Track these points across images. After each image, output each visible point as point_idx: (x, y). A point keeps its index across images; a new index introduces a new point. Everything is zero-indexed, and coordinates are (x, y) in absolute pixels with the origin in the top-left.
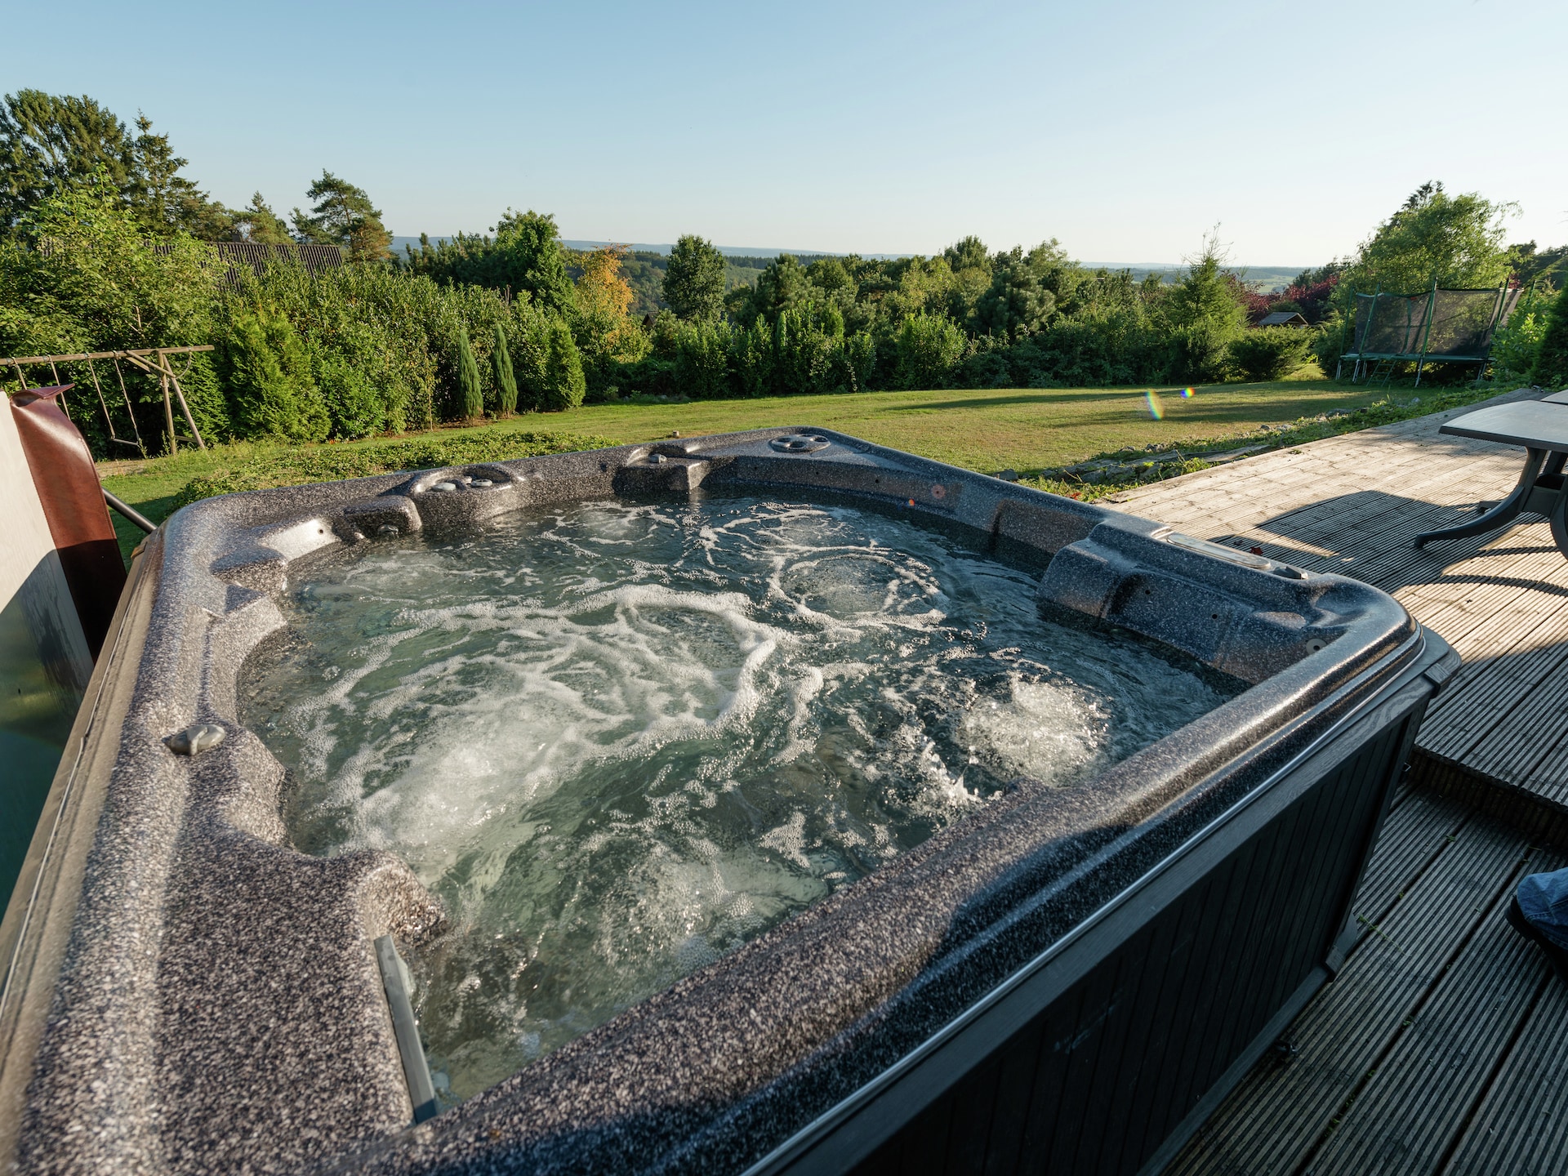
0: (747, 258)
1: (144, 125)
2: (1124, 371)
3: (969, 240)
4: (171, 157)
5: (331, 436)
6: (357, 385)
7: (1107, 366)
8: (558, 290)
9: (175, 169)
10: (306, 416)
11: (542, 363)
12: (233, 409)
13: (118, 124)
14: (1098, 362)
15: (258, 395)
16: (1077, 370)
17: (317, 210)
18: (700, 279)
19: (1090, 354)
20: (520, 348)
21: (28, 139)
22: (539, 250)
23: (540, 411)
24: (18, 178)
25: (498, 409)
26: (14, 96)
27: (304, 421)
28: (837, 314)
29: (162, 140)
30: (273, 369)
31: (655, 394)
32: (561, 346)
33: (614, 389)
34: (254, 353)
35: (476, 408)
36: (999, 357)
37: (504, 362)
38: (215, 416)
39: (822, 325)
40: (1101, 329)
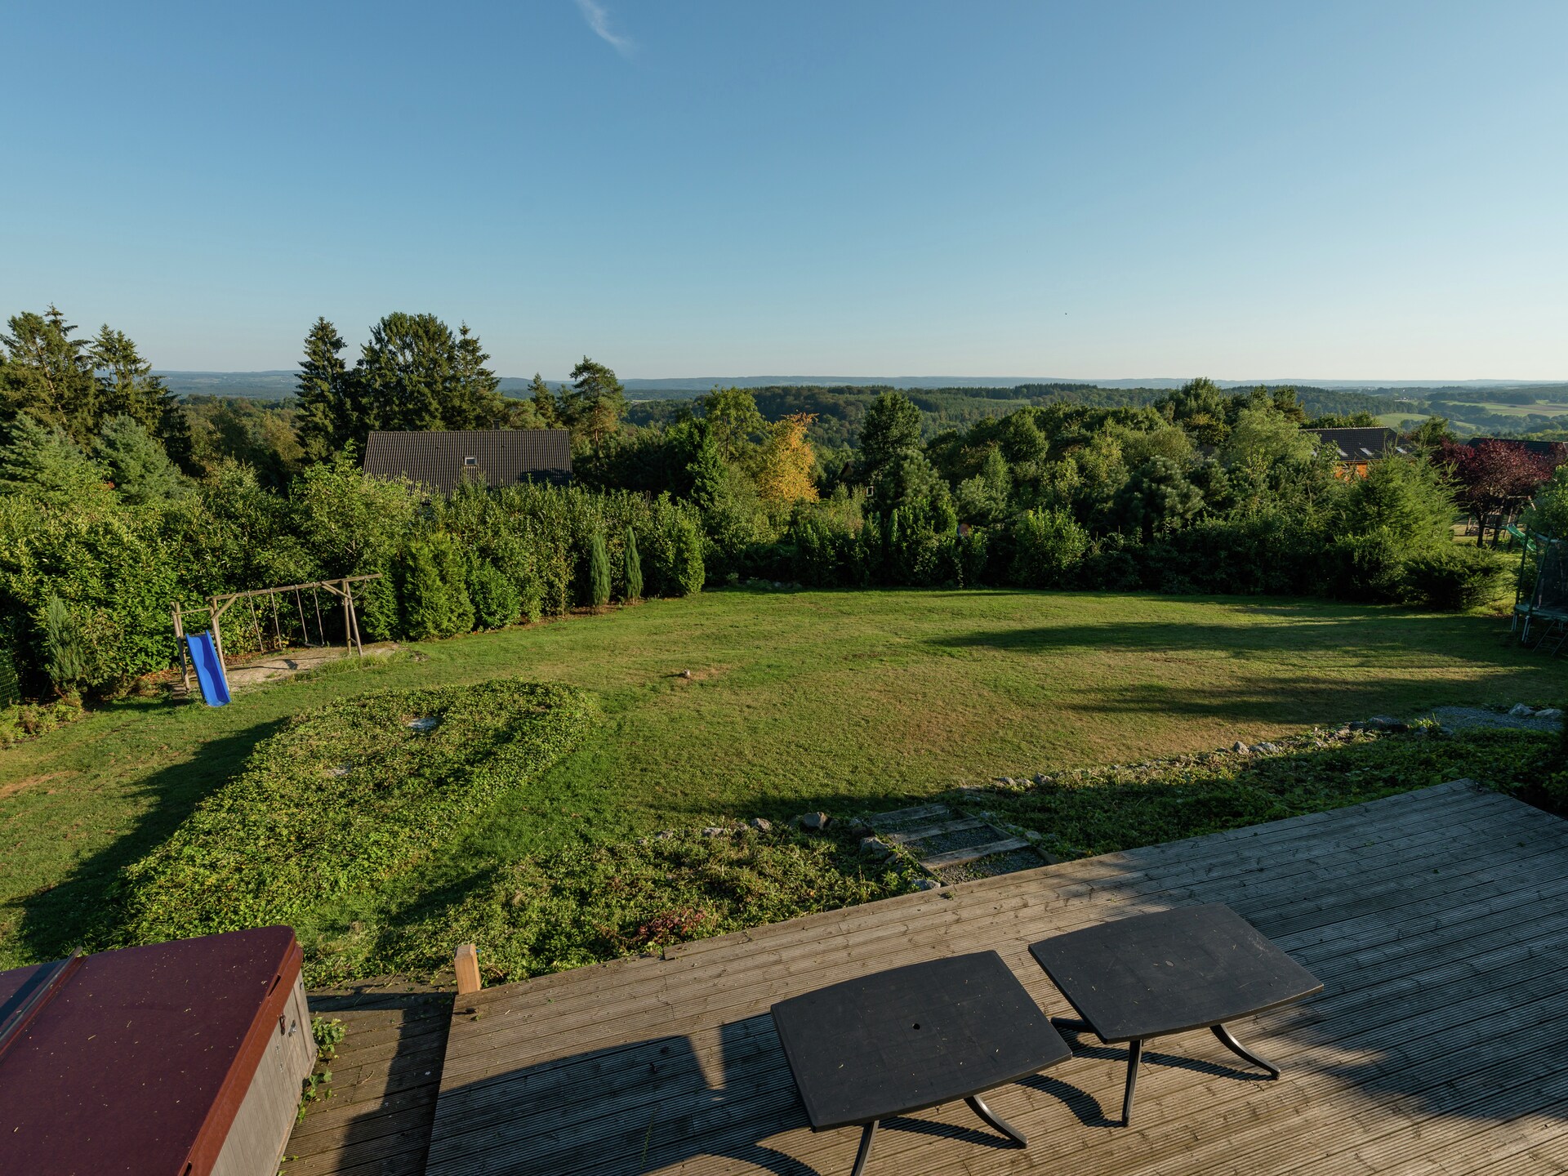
0: (980, 389)
1: (464, 332)
2: (1279, 579)
3: (1198, 383)
4: (480, 354)
5: (475, 629)
6: (500, 585)
8: (712, 479)
9: (482, 361)
10: (456, 614)
11: (671, 555)
12: (402, 613)
13: (448, 332)
14: (1249, 567)
15: (419, 601)
17: (577, 386)
18: (895, 432)
19: (1237, 558)
20: (653, 543)
21: (391, 347)
22: (700, 446)
23: (663, 597)
24: (380, 376)
25: (625, 595)
26: (386, 318)
27: (454, 619)
28: (951, 511)
29: (475, 342)
30: (434, 581)
31: (773, 579)
32: (685, 543)
33: (734, 576)
34: (422, 571)
35: (604, 599)
36: (1129, 557)
37: (632, 558)
38: (388, 617)
39: (933, 522)
40: (1253, 532)
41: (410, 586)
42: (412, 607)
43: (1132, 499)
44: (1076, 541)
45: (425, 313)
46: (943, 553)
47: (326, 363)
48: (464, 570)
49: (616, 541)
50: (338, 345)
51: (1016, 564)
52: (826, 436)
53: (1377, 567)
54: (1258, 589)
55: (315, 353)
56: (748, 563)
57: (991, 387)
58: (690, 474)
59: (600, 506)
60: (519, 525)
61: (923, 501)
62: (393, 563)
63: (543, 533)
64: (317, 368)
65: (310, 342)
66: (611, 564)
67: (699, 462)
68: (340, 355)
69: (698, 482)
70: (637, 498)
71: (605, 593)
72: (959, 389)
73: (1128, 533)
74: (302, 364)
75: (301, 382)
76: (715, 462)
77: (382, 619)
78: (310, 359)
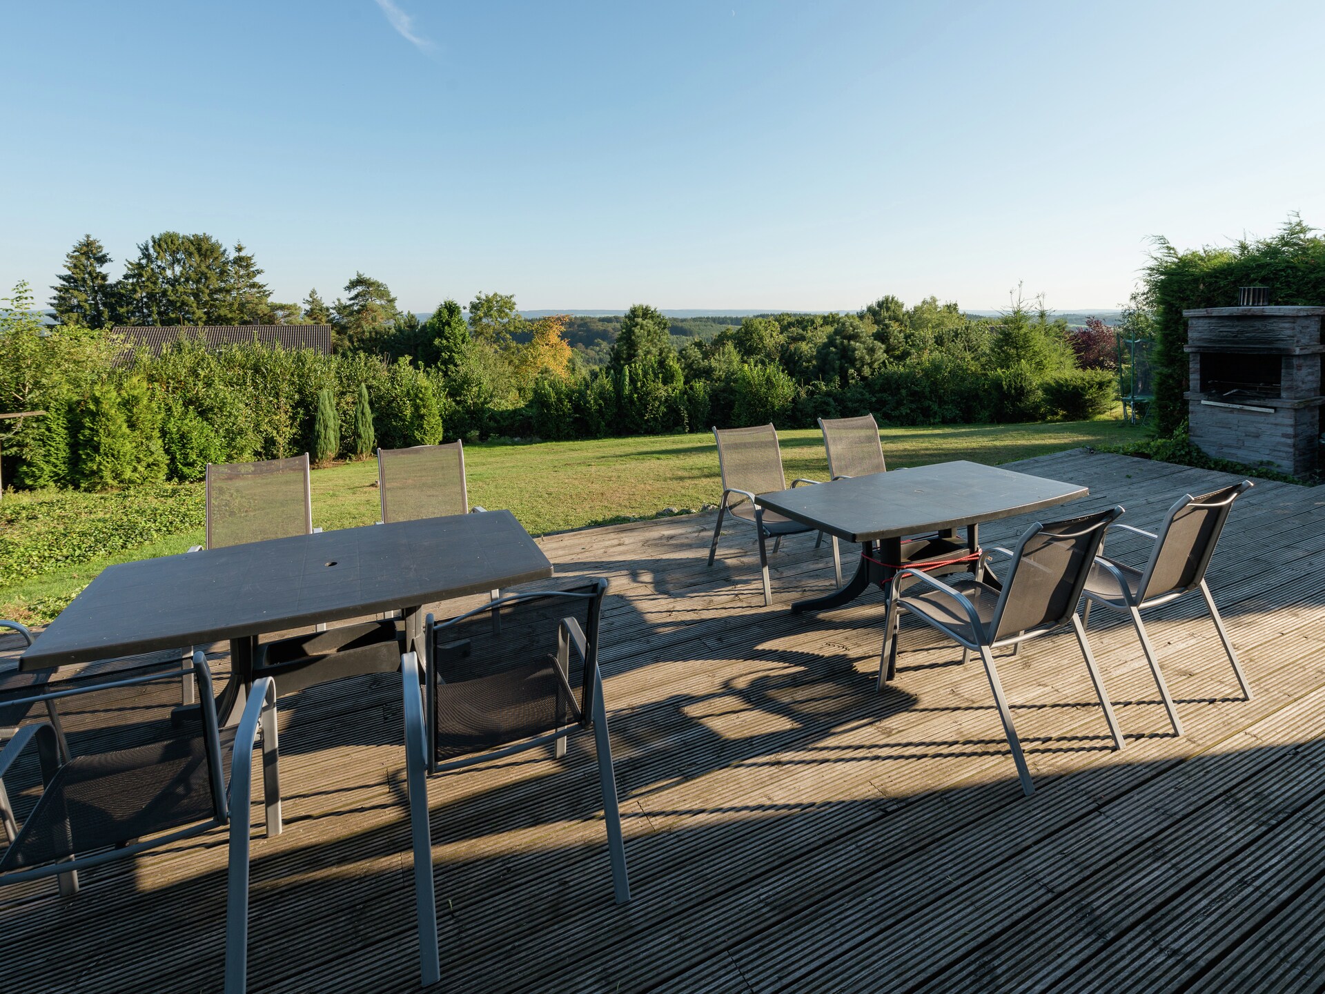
1: (239, 249)
2: (951, 411)
3: (887, 299)
4: (253, 269)
5: (167, 481)
6: (204, 435)
7: (935, 407)
8: (461, 353)
9: (255, 275)
10: (144, 464)
11: (408, 412)
12: (74, 461)
13: (222, 249)
14: (927, 403)
15: (96, 448)
16: (904, 410)
17: (351, 299)
19: (916, 396)
20: (389, 401)
21: (159, 262)
24: (141, 288)
25: (355, 453)
26: (157, 236)
27: (141, 468)
28: (676, 366)
29: (250, 258)
30: (120, 427)
31: (512, 436)
32: (421, 399)
33: (475, 433)
34: (104, 415)
35: (328, 453)
36: (831, 400)
37: (363, 413)
38: (56, 466)
39: (660, 376)
40: (927, 373)
41: (87, 432)
42: (88, 455)
43: (828, 354)
44: (786, 387)
45: (200, 233)
46: (669, 402)
47: (87, 276)
48: (159, 417)
49: (349, 398)
50: (102, 260)
51: (736, 410)
52: (597, 357)
53: (1021, 392)
54: (937, 420)
55: (75, 266)
56: (492, 424)
57: (734, 316)
58: (438, 348)
59: (334, 365)
60: (239, 379)
61: (653, 359)
62: (71, 410)
63: (266, 387)
64: (76, 281)
65: (72, 257)
66: (342, 421)
67: (447, 339)
68: (104, 269)
69: (445, 355)
70: (375, 360)
71: (330, 447)
72: (708, 318)
73: (828, 381)
74: (61, 277)
75: (55, 293)
76: (464, 337)
77: (48, 469)
78: (70, 273)
